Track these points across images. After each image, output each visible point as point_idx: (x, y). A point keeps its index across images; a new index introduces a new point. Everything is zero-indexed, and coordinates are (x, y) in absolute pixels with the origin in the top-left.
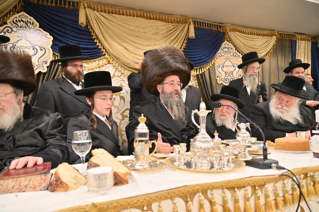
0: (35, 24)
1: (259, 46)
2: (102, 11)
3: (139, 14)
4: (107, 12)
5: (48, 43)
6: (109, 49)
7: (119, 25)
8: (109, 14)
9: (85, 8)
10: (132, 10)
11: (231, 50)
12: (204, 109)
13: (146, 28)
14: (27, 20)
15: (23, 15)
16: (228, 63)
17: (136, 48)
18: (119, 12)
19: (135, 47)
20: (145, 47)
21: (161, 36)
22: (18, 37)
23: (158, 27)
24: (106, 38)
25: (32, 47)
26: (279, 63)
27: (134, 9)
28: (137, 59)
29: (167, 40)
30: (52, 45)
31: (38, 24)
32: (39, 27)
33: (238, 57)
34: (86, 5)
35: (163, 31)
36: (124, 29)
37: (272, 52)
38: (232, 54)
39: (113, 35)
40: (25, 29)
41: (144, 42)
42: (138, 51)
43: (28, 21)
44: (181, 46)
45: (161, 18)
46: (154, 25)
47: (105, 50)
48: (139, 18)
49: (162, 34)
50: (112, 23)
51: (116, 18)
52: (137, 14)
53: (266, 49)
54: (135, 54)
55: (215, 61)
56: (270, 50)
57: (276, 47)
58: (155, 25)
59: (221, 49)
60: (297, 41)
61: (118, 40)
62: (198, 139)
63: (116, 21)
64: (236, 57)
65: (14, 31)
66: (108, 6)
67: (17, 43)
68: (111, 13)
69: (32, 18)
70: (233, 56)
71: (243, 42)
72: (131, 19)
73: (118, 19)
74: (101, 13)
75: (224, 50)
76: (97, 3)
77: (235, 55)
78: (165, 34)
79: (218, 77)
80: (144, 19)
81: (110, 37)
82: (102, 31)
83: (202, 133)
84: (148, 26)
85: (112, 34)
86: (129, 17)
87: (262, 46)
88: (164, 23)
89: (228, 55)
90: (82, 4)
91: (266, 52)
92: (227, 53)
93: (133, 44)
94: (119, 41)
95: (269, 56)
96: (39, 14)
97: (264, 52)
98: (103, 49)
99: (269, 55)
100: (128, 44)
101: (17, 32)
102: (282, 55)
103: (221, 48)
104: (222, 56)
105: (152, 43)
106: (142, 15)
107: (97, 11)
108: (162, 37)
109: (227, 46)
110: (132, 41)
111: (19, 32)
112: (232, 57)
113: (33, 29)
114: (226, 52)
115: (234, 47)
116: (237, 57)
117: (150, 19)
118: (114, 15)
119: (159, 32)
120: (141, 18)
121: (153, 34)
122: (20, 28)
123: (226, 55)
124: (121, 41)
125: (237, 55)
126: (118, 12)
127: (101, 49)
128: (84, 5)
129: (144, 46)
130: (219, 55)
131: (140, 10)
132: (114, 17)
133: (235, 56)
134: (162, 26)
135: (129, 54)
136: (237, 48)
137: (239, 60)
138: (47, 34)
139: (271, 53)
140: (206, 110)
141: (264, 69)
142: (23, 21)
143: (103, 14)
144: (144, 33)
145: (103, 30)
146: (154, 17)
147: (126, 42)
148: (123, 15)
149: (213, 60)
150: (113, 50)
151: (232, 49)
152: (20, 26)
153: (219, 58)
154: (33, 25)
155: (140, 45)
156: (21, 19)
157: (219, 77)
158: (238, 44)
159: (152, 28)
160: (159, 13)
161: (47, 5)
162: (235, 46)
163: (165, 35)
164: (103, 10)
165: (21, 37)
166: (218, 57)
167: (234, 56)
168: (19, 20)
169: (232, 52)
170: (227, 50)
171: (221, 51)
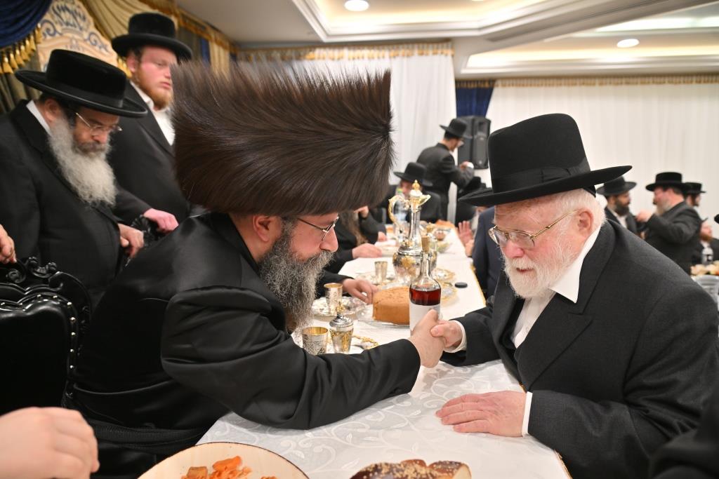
11: (82, 24)
33: (102, 51)
38: (86, 35)
55: (36, 44)
59: (54, 9)
60: (210, 44)
64: (97, 48)
70: (88, 42)
75: (63, 14)
77: (95, 41)
89: (77, 37)
92: (69, 27)
103: (51, 8)
104: (57, 35)
109: (69, 6)
112: (88, 46)
114: (67, 24)
115: (91, 16)
123: (70, 35)
125: (99, 44)
130: (48, 30)
133: (95, 45)
149: (30, 38)
151: (84, 18)
153: (49, 37)
166: (44, 34)
167: (91, 42)
169: (86, 31)
170: (72, 21)
171: (52, 16)
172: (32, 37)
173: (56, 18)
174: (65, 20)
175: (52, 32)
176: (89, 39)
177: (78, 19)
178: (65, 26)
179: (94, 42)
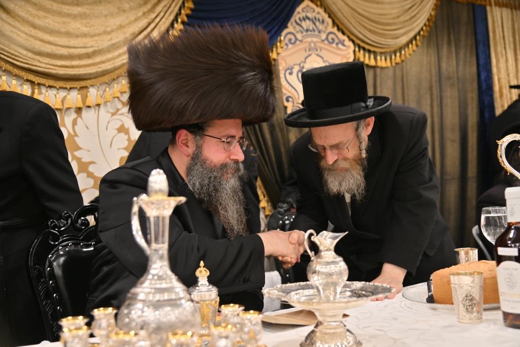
1: (393, 18)
11: (321, 27)
12: (161, 191)
16: (315, 61)
20: (67, 7)
26: (444, 65)
28: (42, 41)
33: (340, 46)
37: (426, 34)
38: (324, 36)
42: (46, 17)
44: (180, 10)
53: (410, 28)
54: (35, 27)
55: (278, 54)
56: (422, 28)
57: (435, 23)
59: (296, 22)
60: (488, 8)
62: (141, 297)
64: (334, 45)
70: (326, 42)
71: (354, 6)
75: (303, 24)
77: (333, 39)
79: (288, 101)
83: (154, 275)
87: (402, 19)
89: (315, 39)
91: (412, 34)
92: (309, 33)
95: (417, 46)
97: (405, 34)
99: (419, 43)
102: (449, 43)
103: (292, 20)
104: (298, 42)
109: (309, 15)
112: (325, 45)
114: (307, 31)
115: (330, 16)
116: (337, 44)
123: (309, 39)
125: (337, 41)
130: (290, 40)
133: (333, 43)
135: (14, 27)
136: (336, 21)
137: (343, 53)
139: (423, 36)
140: (170, 194)
141: (405, 79)
149: (272, 51)
151: (323, 22)
153: (290, 46)
157: (290, 99)
158: (339, 10)
162: (332, 15)
166: (287, 45)
167: (328, 42)
169: (324, 32)
170: (311, 26)
171: (294, 28)
172: (274, 49)
173: (298, 28)
174: (305, 28)
175: (293, 41)
176: (327, 39)
177: (317, 23)
178: (305, 33)
179: (331, 41)
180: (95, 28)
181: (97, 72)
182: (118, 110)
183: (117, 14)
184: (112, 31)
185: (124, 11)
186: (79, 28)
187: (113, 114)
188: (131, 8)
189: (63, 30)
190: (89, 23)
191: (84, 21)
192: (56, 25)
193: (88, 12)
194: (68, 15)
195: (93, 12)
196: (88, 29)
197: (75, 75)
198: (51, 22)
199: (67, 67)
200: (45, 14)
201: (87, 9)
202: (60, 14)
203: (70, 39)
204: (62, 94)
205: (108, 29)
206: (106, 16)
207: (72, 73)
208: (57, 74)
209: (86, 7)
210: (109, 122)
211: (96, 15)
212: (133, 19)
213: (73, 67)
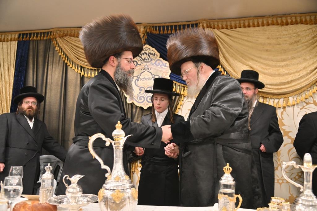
0: (156, 55)
2: (223, 28)
3: (270, 22)
4: (229, 27)
5: (167, 72)
6: (230, 71)
7: (243, 40)
8: (232, 29)
9: (204, 28)
10: (260, 18)
13: (281, 38)
14: (149, 51)
15: (147, 47)
17: (266, 66)
18: (244, 24)
19: (265, 64)
20: (279, 63)
21: (303, 45)
22: (142, 70)
23: (299, 34)
24: (228, 58)
25: (153, 77)
27: (264, 16)
29: (314, 48)
30: (171, 73)
31: (159, 54)
32: (160, 57)
34: (205, 25)
35: (307, 37)
36: (250, 44)
39: (236, 54)
40: (147, 61)
41: (277, 56)
43: (150, 53)
45: (304, 20)
46: (293, 31)
47: (227, 72)
48: (270, 27)
49: (305, 41)
50: (235, 40)
51: (240, 32)
52: (268, 22)
58: (295, 31)
61: (241, 58)
63: (240, 37)
65: (139, 65)
66: (231, 20)
67: (141, 75)
68: (233, 27)
69: (154, 49)
72: (259, 30)
73: (242, 34)
74: (222, 30)
76: (218, 19)
78: (310, 40)
80: (278, 26)
81: (232, 56)
82: (222, 50)
84: (284, 35)
85: (234, 53)
86: (257, 28)
88: (309, 26)
90: (201, 24)
93: (262, 61)
94: (243, 59)
96: (160, 44)
98: (224, 71)
100: (255, 62)
101: (141, 65)
105: (290, 57)
106: (275, 21)
107: (218, 29)
108: (306, 45)
110: (260, 58)
111: (143, 64)
113: (154, 60)
117: (287, 24)
118: (238, 29)
119: (300, 40)
120: (273, 26)
121: (291, 44)
122: (144, 60)
124: (246, 60)
126: (242, 25)
127: (221, 72)
128: (203, 26)
129: (277, 61)
131: (272, 16)
132: (238, 32)
134: (304, 30)
138: (166, 63)
142: (146, 53)
143: (224, 30)
144: (278, 44)
145: (224, 50)
146: (292, 21)
147: (252, 59)
148: (249, 26)
150: (236, 71)
152: (143, 58)
154: (154, 56)
155: (272, 61)
156: (145, 52)
159: (290, 36)
160: (301, 14)
161: (167, 33)
163: (311, 42)
164: (224, 26)
165: (144, 69)
168: (143, 53)
180: (292, 70)
181: (293, 90)
182: (304, 106)
183: (303, 62)
184: (300, 71)
185: (307, 60)
186: (284, 72)
187: (301, 109)
188: (310, 58)
189: (277, 73)
190: (289, 68)
191: (287, 68)
192: (274, 71)
193: (289, 63)
194: (280, 66)
195: (291, 63)
196: (289, 71)
197: (282, 92)
198: (272, 71)
199: (278, 89)
200: (269, 68)
201: (288, 62)
202: (276, 66)
203: (280, 77)
204: (276, 101)
205: (298, 70)
206: (297, 64)
207: (281, 91)
208: (274, 92)
209: (288, 61)
210: (299, 113)
211: (292, 64)
212: (312, 63)
213: (281, 89)
